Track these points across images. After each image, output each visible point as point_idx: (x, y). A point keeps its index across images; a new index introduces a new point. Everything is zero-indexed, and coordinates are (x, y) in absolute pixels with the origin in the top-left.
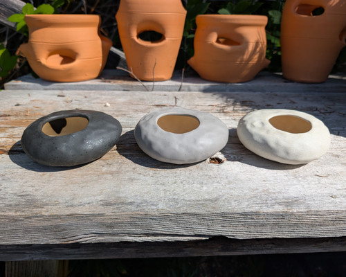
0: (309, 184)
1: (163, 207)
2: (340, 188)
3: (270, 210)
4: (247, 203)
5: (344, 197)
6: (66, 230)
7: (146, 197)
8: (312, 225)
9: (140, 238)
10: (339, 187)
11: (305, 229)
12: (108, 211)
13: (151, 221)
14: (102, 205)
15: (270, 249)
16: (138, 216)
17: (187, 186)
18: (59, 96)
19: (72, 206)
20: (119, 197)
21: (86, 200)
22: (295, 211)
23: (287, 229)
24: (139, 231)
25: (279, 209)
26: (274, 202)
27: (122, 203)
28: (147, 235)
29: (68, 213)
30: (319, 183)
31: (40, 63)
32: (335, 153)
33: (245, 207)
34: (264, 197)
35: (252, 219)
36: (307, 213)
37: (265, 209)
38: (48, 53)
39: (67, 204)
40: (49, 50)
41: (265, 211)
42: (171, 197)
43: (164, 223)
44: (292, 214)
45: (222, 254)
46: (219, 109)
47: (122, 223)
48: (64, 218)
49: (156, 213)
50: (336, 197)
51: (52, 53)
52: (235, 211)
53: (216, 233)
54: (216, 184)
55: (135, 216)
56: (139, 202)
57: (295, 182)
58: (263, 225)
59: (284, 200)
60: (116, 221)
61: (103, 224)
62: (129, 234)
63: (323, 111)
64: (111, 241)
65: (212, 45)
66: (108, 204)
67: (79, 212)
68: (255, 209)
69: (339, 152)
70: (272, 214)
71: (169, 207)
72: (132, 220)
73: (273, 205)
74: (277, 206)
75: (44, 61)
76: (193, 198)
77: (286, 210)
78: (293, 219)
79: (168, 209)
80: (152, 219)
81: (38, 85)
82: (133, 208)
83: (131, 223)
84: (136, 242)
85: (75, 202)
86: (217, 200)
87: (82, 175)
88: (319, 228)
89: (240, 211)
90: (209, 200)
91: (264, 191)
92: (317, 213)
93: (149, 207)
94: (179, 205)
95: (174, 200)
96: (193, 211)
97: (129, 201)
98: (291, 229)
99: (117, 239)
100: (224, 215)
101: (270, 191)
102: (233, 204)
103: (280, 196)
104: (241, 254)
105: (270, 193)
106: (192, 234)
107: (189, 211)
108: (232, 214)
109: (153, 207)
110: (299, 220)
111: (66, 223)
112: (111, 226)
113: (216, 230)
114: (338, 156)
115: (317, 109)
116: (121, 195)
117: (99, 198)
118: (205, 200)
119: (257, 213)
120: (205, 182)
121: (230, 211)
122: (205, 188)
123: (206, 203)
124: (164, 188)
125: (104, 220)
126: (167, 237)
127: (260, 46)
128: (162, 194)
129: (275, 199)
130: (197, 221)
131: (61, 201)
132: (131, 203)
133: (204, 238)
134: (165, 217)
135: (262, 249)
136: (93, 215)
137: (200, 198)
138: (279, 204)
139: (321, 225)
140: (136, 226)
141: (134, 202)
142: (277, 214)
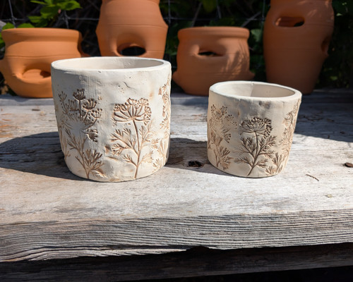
0: (300, 184)
1: (129, 212)
2: (336, 187)
3: (257, 212)
4: (229, 206)
5: (340, 196)
6: (10, 243)
7: (111, 203)
8: (307, 230)
9: (104, 252)
10: (334, 186)
11: (299, 234)
12: (62, 218)
13: (115, 229)
14: (57, 211)
15: (263, 266)
16: (99, 223)
17: (160, 190)
18: (33, 110)
19: (20, 214)
20: (79, 203)
21: (38, 207)
22: (285, 212)
23: (278, 236)
24: (101, 242)
25: (267, 210)
26: (261, 203)
27: (81, 209)
28: (112, 247)
29: (12, 222)
30: (312, 183)
31: (15, 77)
32: (328, 155)
33: (227, 210)
34: (250, 199)
35: (236, 223)
36: (300, 214)
37: (251, 212)
38: (24, 67)
39: (14, 212)
40: (25, 65)
41: (250, 213)
42: (140, 201)
43: (131, 231)
44: (282, 216)
45: (207, 274)
46: (202, 118)
47: (80, 232)
48: (7, 228)
49: (121, 219)
50: (331, 196)
51: (28, 68)
52: (215, 214)
53: (195, 243)
54: (194, 187)
55: (94, 223)
56: (101, 207)
57: (284, 183)
58: (249, 231)
59: (272, 202)
60: (72, 230)
61: (56, 235)
62: (89, 247)
63: (311, 118)
64: (67, 256)
65: (194, 57)
66: (63, 211)
67: (27, 220)
68: (239, 211)
69: (331, 154)
70: (259, 217)
71: (137, 213)
72: (91, 228)
73: (259, 206)
74: (264, 208)
75: (19, 75)
76: (167, 202)
77: (275, 211)
78: (285, 223)
79: (135, 214)
80: (116, 227)
81: (13, 101)
82: (92, 214)
83: (90, 232)
84: (98, 257)
85: (24, 210)
86: (194, 203)
87: (40, 182)
88: (315, 233)
89: (220, 214)
90: (186, 203)
91: (249, 192)
92: (311, 214)
93: (112, 213)
94: (149, 210)
95: (144, 204)
96: (165, 215)
97: (90, 207)
98: (282, 235)
99: (74, 254)
100: (202, 219)
101: (256, 192)
102: (213, 207)
103: (268, 197)
104: (230, 273)
105: (256, 195)
106: (166, 244)
107: (160, 216)
108: (211, 217)
109: (117, 213)
110: (291, 223)
111: (10, 234)
112: (66, 237)
113: (194, 239)
114: (330, 157)
115: (304, 117)
116: (81, 201)
117: (54, 204)
118: (181, 204)
119: (241, 216)
120: (182, 185)
121: (209, 215)
122: (181, 191)
123: (182, 206)
124: (133, 192)
125: (57, 228)
126: (136, 250)
127: (243, 57)
128: (130, 199)
129: (263, 201)
130: (170, 228)
131: (7, 209)
132: (91, 209)
133: (180, 250)
134: (131, 223)
135: (254, 267)
136: (43, 223)
137: (175, 201)
138: (267, 205)
139: (317, 229)
140: (97, 236)
141: (96, 208)
142: (265, 217)
